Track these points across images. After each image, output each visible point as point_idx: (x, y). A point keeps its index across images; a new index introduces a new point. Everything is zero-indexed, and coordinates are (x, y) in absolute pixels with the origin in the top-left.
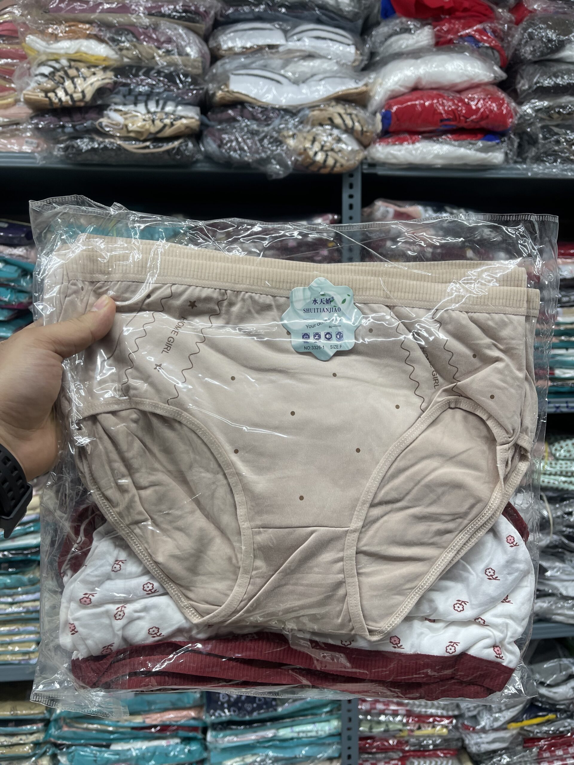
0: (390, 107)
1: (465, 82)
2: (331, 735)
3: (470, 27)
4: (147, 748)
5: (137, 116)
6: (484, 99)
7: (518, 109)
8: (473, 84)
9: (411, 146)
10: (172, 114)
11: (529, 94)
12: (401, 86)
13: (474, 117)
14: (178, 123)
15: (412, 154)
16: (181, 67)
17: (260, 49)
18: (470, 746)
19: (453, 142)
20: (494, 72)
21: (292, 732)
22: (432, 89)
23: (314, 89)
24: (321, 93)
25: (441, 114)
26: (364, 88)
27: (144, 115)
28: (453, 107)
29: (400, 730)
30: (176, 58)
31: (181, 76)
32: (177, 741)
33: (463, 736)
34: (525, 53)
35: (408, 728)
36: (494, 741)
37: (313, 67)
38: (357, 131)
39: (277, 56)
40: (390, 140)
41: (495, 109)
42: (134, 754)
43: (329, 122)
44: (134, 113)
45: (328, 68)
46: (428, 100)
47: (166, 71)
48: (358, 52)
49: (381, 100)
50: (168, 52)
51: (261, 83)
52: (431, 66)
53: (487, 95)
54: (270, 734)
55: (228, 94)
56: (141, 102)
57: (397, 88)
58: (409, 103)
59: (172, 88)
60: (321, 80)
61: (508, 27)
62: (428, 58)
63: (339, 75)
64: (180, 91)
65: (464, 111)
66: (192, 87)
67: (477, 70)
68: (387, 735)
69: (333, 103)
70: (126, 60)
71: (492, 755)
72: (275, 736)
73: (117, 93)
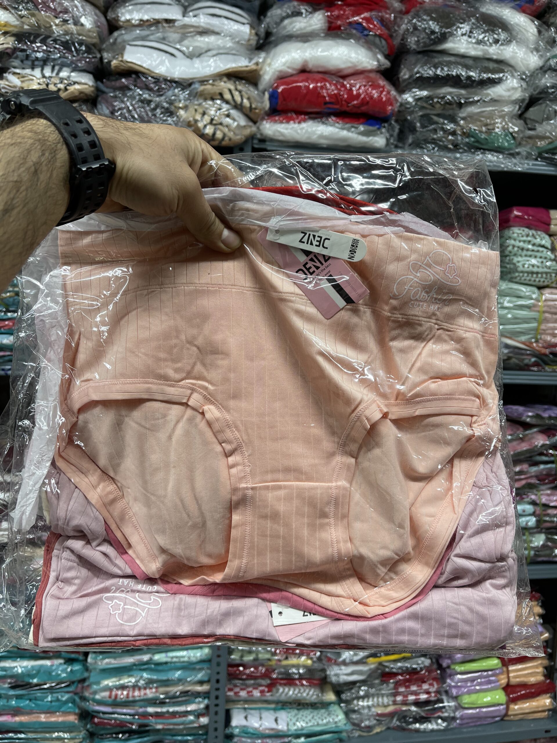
0: (277, 87)
1: (349, 67)
2: (202, 661)
3: (359, 14)
4: (32, 667)
5: (32, 80)
6: (365, 86)
7: (398, 97)
8: (357, 70)
9: (296, 126)
10: (66, 79)
11: (409, 83)
12: (288, 67)
13: (355, 102)
14: (71, 88)
15: (298, 133)
16: (76, 36)
17: (157, 22)
18: (331, 676)
19: (337, 125)
20: (378, 61)
21: (167, 657)
22: (319, 72)
23: (205, 64)
24: (212, 69)
25: (325, 97)
26: (254, 67)
27: (39, 79)
28: (336, 92)
29: (269, 660)
30: (72, 27)
31: (76, 45)
32: (62, 661)
33: (326, 667)
34: (410, 42)
35: (276, 658)
36: (352, 673)
37: (208, 43)
38: (245, 107)
39: (172, 30)
40: (277, 118)
41: (376, 96)
42: (20, 671)
43: (219, 97)
44: (31, 77)
45: (222, 45)
46: (312, 83)
47: (63, 39)
48: (253, 32)
49: (270, 79)
50: (65, 21)
51: (155, 55)
52: (317, 51)
53: (368, 82)
54: (146, 658)
55: (122, 64)
56: (37, 66)
57: (284, 68)
58: (294, 85)
59: (67, 55)
60: (214, 56)
61: (394, 16)
62: (315, 42)
63: (234, 52)
64: (74, 58)
65: (346, 96)
66: (85, 55)
67: (360, 57)
68: (256, 663)
69: (225, 79)
70: (26, 27)
71: (351, 687)
72: (151, 659)
73: (16, 58)
